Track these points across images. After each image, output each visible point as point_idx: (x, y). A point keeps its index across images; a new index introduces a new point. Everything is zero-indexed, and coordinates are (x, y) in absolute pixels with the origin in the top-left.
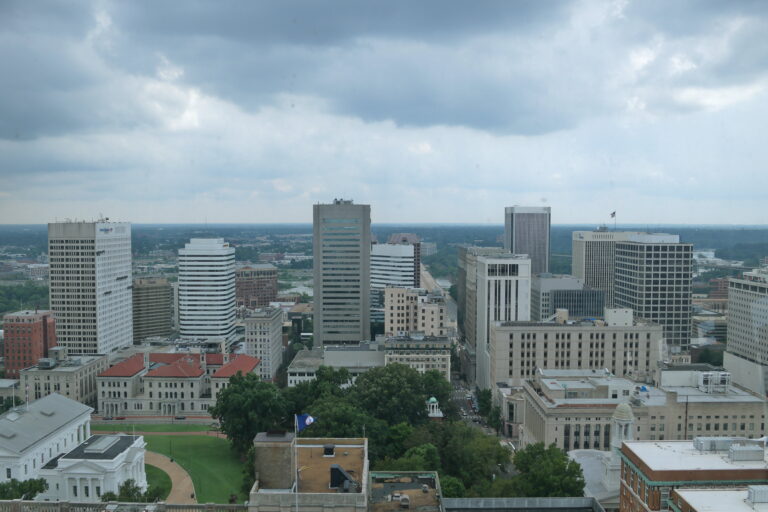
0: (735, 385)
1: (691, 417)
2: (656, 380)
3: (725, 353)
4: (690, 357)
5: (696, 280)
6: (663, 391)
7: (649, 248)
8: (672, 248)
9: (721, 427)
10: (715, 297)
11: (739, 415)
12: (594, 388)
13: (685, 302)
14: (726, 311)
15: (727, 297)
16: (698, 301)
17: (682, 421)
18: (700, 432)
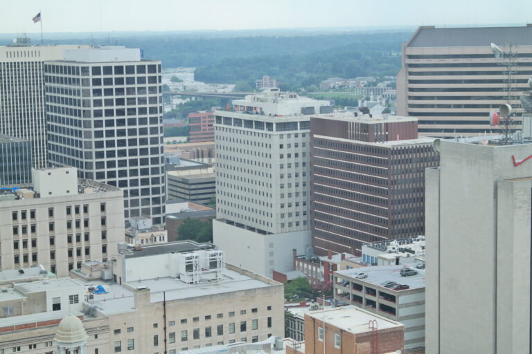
0: (230, 267)
1: (173, 323)
2: (119, 275)
3: (214, 221)
4: (165, 233)
5: (170, 115)
6: (129, 289)
7: (96, 71)
8: (130, 69)
9: (214, 331)
10: (198, 140)
11: (237, 310)
12: (24, 298)
13: (155, 151)
14: (213, 160)
15: (211, 138)
16: (173, 147)
17: (159, 331)
18: (185, 344)
